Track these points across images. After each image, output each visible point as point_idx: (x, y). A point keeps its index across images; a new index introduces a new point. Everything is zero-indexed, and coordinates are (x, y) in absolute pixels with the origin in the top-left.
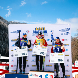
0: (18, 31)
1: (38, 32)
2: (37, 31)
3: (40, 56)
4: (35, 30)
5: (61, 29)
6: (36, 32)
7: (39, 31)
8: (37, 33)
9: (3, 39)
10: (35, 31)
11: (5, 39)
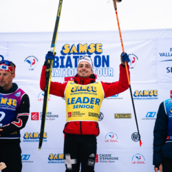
4: (59, 55)
6: (65, 60)
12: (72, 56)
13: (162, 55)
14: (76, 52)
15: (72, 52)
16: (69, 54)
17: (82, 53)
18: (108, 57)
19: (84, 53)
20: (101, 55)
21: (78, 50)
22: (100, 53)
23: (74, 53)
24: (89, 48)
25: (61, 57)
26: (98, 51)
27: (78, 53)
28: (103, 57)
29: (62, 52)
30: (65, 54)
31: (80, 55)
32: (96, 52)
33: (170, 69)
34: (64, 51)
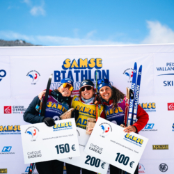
1: (74, 75)
2: (70, 73)
3: (84, 170)
4: (61, 69)
5: (164, 65)
6: (66, 75)
7: (77, 73)
10: (64, 72)
12: (73, 70)
13: (159, 69)
14: (77, 66)
15: (73, 66)
16: (70, 68)
17: (82, 68)
18: (108, 71)
19: (85, 68)
20: (101, 70)
21: (79, 64)
22: (100, 68)
23: (75, 68)
24: (89, 62)
25: (62, 72)
26: (98, 65)
27: (79, 68)
28: (103, 71)
29: (63, 67)
30: (67, 69)
31: (80, 70)
32: (96, 67)
33: (167, 83)
34: (65, 66)
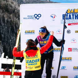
0: (36, 16)
7: (73, 15)
8: (70, 18)
9: (11, 29)
11: (14, 30)
